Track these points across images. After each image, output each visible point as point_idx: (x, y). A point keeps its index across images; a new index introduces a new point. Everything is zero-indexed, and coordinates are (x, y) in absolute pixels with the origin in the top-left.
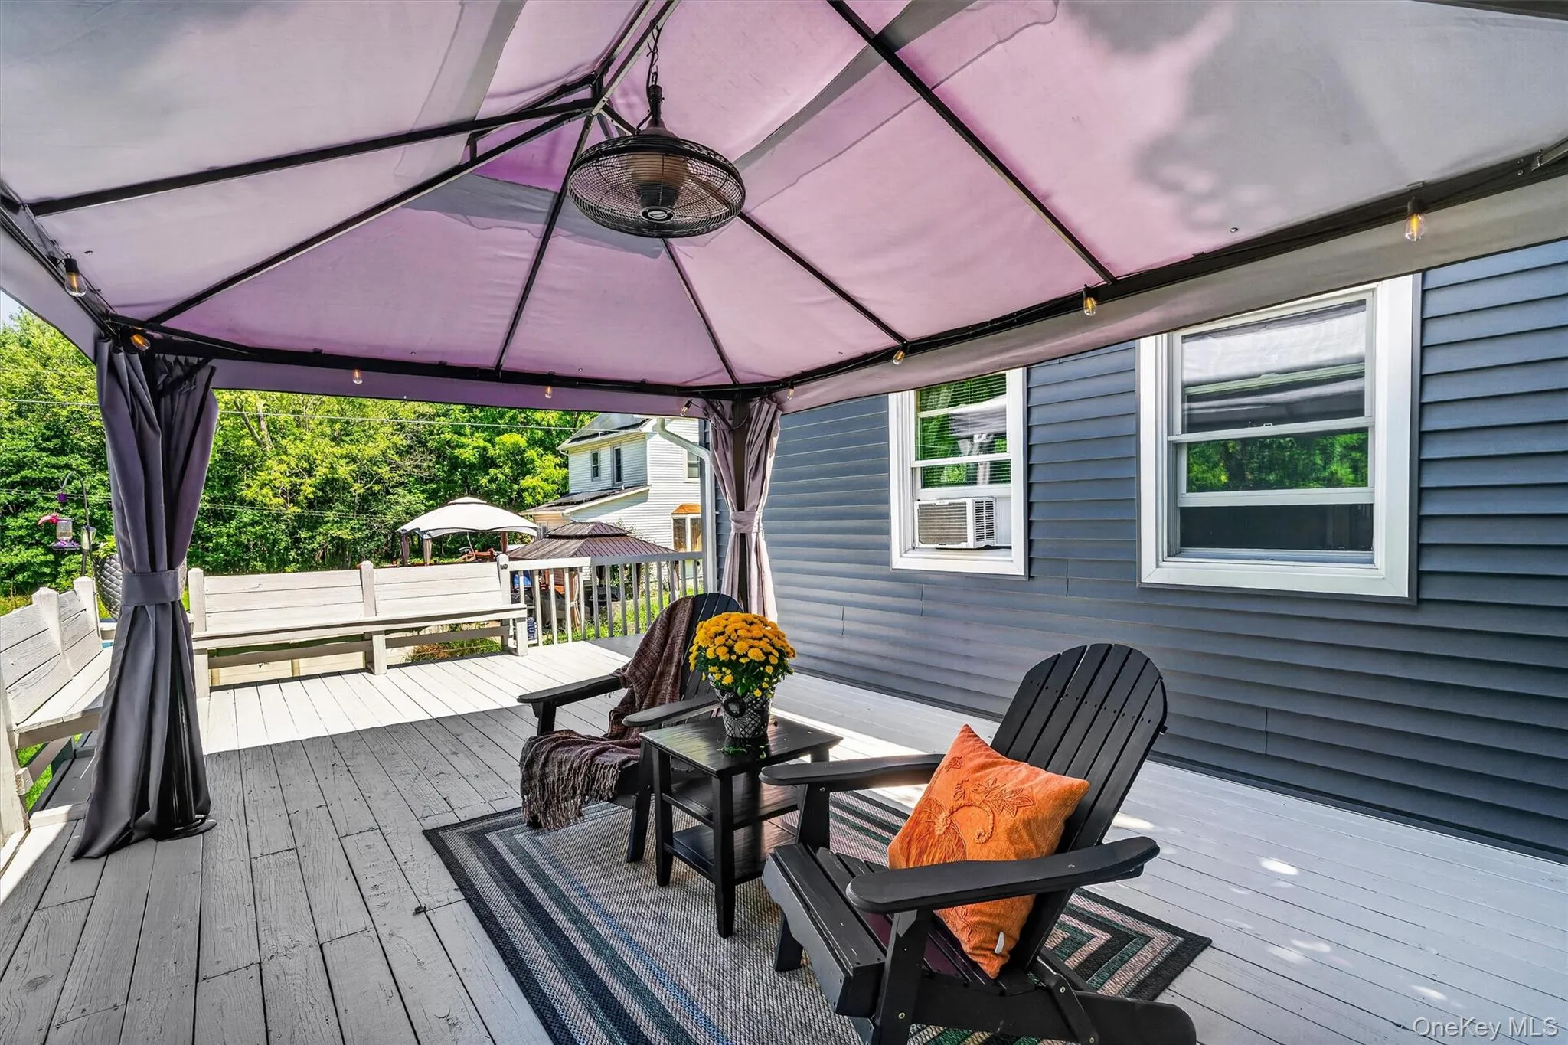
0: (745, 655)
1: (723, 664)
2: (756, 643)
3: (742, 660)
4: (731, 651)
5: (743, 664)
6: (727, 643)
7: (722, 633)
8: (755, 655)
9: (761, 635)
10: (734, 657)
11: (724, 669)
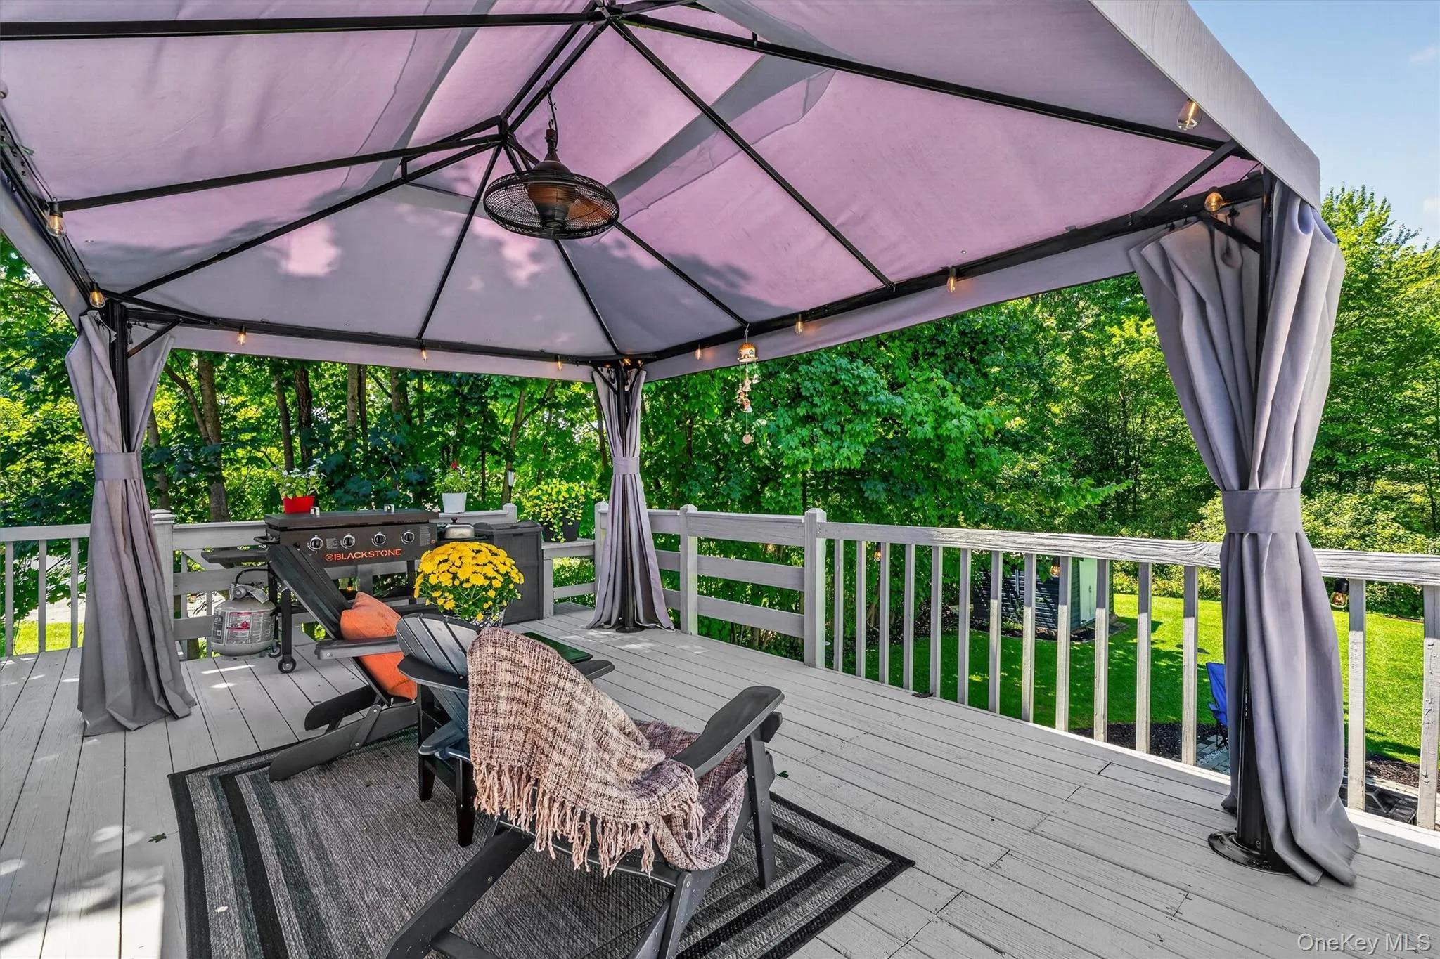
0: (468, 581)
1: (446, 589)
2: (478, 569)
3: (465, 585)
4: (455, 576)
5: (466, 589)
6: (451, 570)
7: (446, 561)
8: (480, 581)
9: (486, 562)
10: (457, 583)
11: (447, 594)
